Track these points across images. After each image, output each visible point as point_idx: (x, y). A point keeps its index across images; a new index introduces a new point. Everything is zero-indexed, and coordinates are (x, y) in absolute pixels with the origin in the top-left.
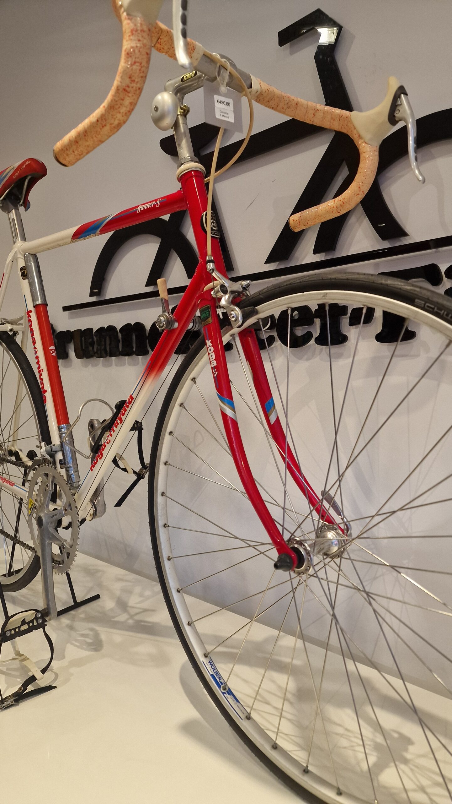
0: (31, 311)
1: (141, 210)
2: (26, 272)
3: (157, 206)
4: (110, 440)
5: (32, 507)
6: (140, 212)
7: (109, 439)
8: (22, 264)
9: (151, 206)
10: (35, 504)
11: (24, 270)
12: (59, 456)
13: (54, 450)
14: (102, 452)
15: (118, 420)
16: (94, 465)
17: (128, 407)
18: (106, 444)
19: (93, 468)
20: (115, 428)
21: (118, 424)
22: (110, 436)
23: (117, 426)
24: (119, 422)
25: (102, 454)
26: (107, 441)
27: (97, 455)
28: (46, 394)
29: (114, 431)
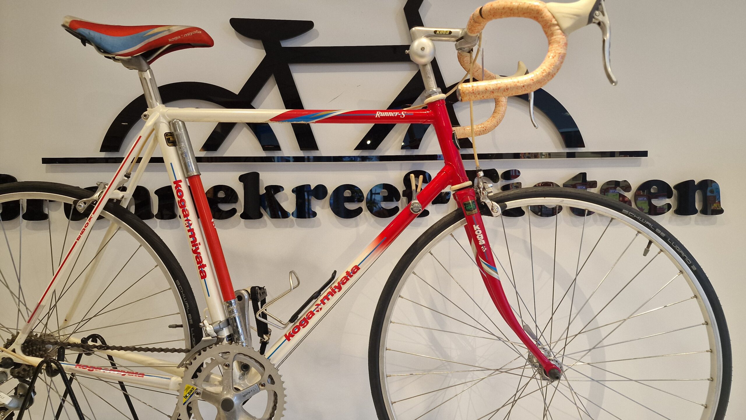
0: (180, 181)
1: (381, 116)
2: (171, 138)
3: (401, 117)
4: (321, 309)
5: (191, 394)
6: (379, 117)
7: (320, 307)
8: (165, 129)
10: (197, 389)
11: (169, 136)
12: (225, 333)
13: (221, 327)
14: (308, 320)
15: (334, 288)
16: (293, 334)
17: (351, 276)
18: (315, 312)
19: (291, 338)
20: (330, 297)
21: (335, 292)
22: (322, 304)
23: (334, 295)
24: (337, 290)
25: (308, 323)
26: (317, 309)
27: (298, 324)
28: (205, 269)
29: (328, 299)
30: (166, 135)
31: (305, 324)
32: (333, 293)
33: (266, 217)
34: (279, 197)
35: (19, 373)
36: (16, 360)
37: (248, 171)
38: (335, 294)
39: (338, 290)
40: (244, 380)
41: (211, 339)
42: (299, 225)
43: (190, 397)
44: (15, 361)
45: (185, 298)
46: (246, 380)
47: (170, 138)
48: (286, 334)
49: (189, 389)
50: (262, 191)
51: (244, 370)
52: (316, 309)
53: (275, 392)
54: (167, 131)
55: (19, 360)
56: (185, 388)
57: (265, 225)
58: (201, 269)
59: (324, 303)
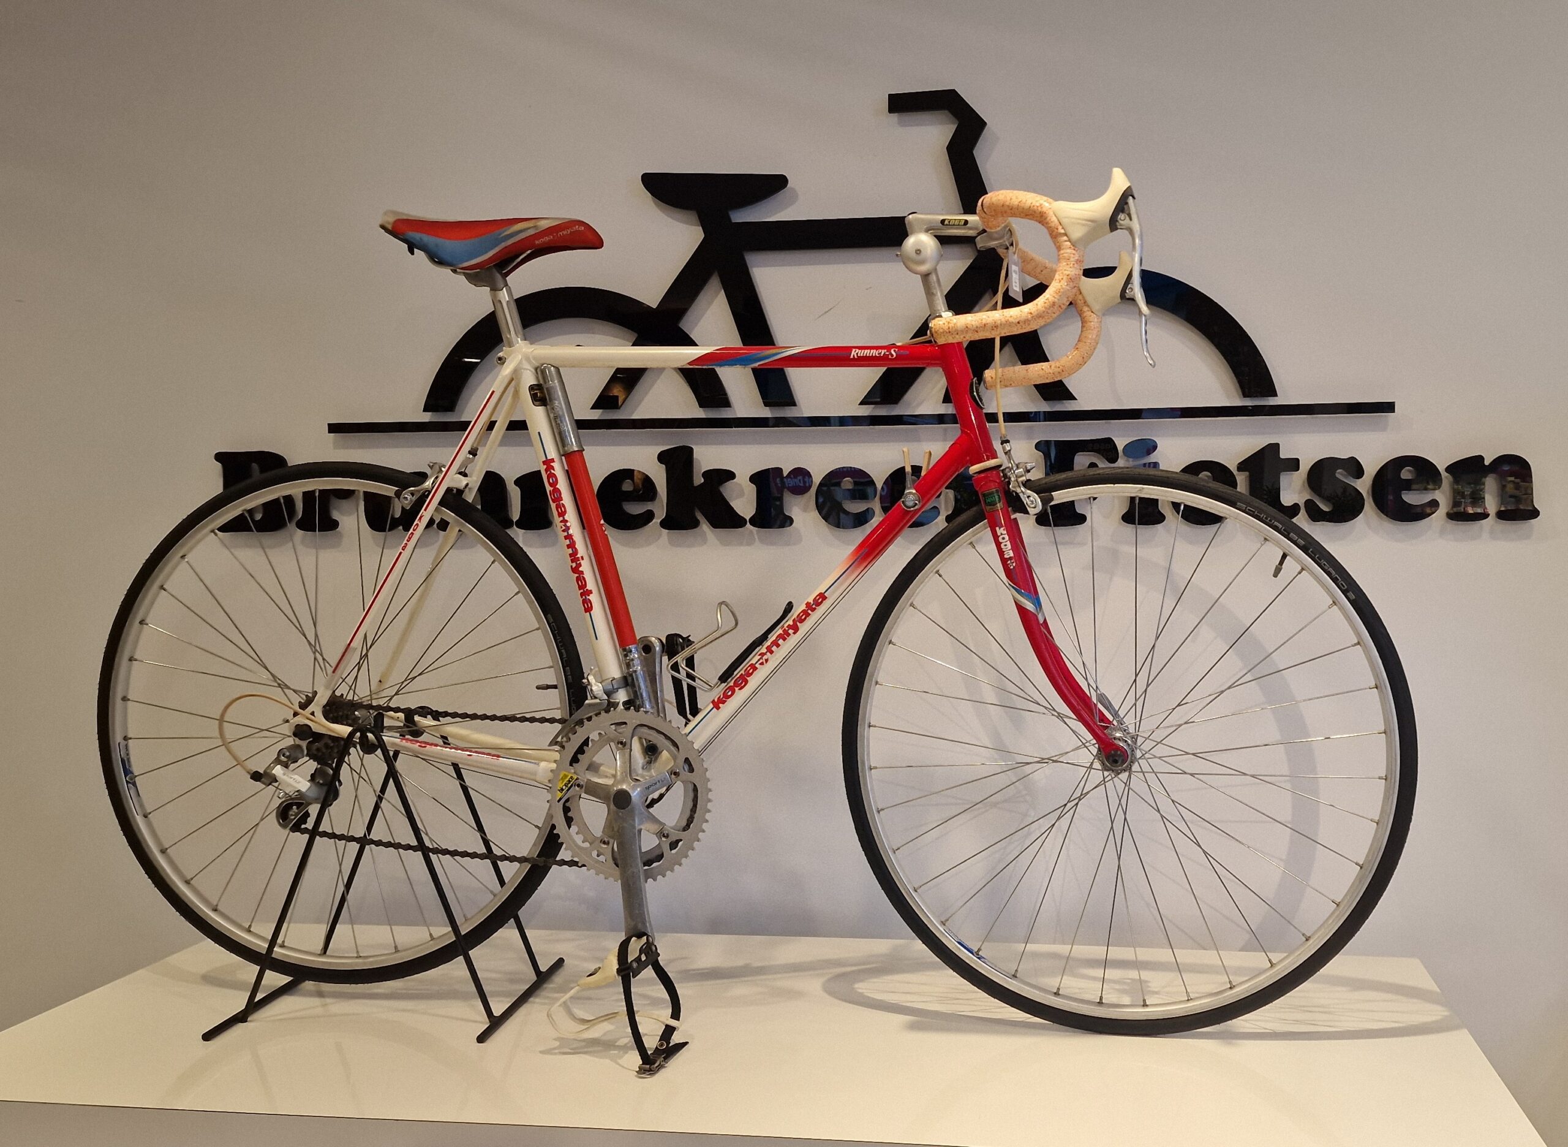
0: (552, 460)
1: (859, 355)
2: (539, 394)
3: (890, 357)
4: (767, 661)
5: (569, 785)
6: (856, 357)
7: (765, 657)
8: (529, 379)
9: (879, 354)
10: (577, 779)
11: (536, 390)
12: (622, 696)
13: (615, 687)
14: (748, 678)
15: (787, 629)
16: (724, 700)
17: (813, 610)
18: (757, 665)
19: (721, 705)
20: (781, 642)
21: (789, 635)
22: (768, 653)
23: (786, 639)
24: (791, 631)
25: (746, 682)
26: (761, 661)
27: (732, 684)
28: (592, 597)
29: (778, 646)
30: (531, 388)
31: (742, 683)
32: (786, 636)
33: (705, 527)
34: (728, 490)
35: (318, 750)
36: (315, 728)
37: (673, 445)
38: (789, 638)
39: (793, 631)
40: (649, 770)
41: (599, 703)
42: (762, 541)
43: (568, 790)
44: (314, 730)
45: (560, 642)
46: (652, 770)
47: (537, 393)
48: (714, 700)
49: (565, 778)
50: (698, 480)
51: (650, 753)
52: (759, 660)
53: (695, 785)
54: (533, 382)
55: (322, 728)
56: (561, 777)
57: (705, 541)
58: (584, 597)
59: (772, 652)
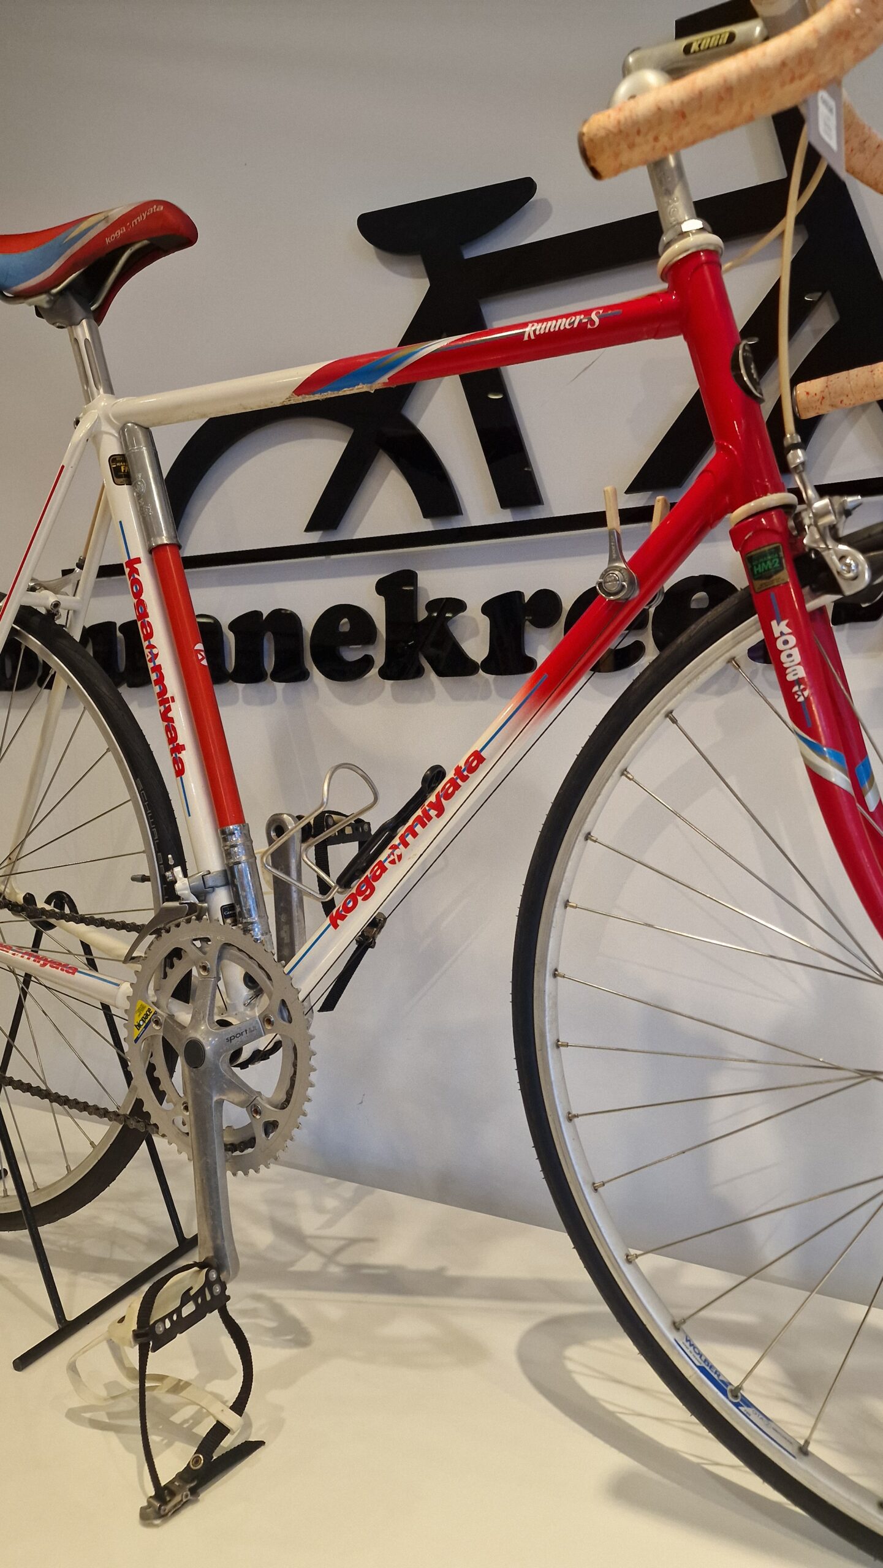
0: (138, 561)
1: (537, 333)
3: (589, 326)
4: (400, 857)
5: (147, 1021)
6: (533, 337)
7: (397, 852)
8: (111, 446)
9: (569, 325)
10: (156, 1013)
11: (120, 462)
12: (221, 898)
13: (210, 883)
14: (374, 883)
15: (427, 808)
16: (343, 913)
17: (465, 779)
18: (387, 864)
19: (339, 922)
20: (418, 829)
21: (430, 818)
22: (401, 846)
23: (426, 825)
24: (433, 813)
25: (373, 889)
26: (392, 857)
27: (354, 891)
28: (183, 755)
29: (415, 835)
30: (113, 459)
31: (366, 890)
32: (425, 819)
38: (429, 821)
39: (436, 813)
43: (146, 1027)
45: (151, 818)
47: (121, 466)
49: (143, 1010)
50: (422, 613)
52: (389, 856)
53: (295, 1045)
54: (116, 451)
56: (137, 1008)
58: (174, 755)
59: (406, 845)
